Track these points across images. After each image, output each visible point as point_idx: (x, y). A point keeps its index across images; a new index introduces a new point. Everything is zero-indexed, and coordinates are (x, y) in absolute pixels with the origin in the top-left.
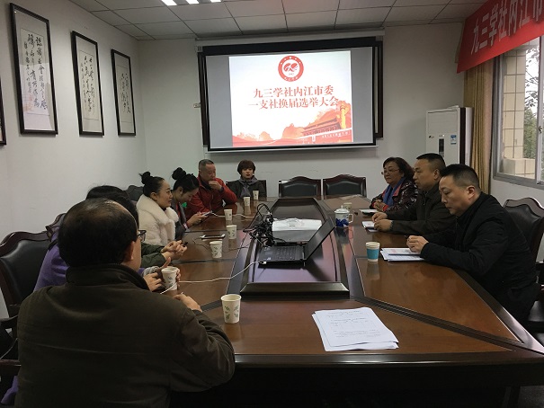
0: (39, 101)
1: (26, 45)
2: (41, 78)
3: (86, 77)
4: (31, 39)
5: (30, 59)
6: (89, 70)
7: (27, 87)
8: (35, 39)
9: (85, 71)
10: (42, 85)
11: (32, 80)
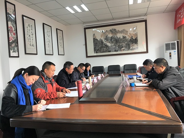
0: (32, 44)
1: (27, 27)
2: (32, 37)
3: (47, 37)
4: (29, 25)
5: (29, 32)
6: (49, 35)
7: (28, 40)
8: (30, 25)
9: (47, 35)
10: (33, 39)
11: (29, 38)
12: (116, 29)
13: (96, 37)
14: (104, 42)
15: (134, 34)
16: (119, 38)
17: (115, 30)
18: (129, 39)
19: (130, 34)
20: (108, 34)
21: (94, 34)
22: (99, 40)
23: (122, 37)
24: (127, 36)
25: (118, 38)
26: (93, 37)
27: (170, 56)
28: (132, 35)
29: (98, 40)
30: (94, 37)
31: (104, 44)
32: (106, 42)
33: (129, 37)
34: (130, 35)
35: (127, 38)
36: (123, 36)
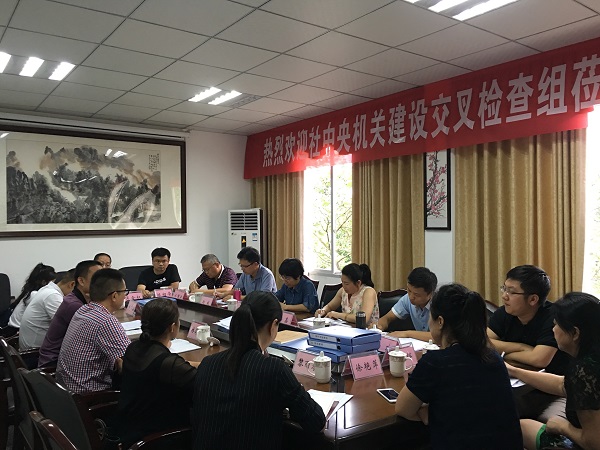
12: (95, 151)
13: (18, 164)
14: (53, 187)
15: (151, 174)
16: (104, 178)
17: (92, 152)
18: (137, 187)
19: (139, 172)
20: (66, 161)
21: (12, 154)
22: (30, 176)
23: (114, 179)
24: (130, 177)
25: (101, 179)
26: (8, 163)
28: (146, 177)
29: (25, 176)
30: (12, 165)
31: (52, 195)
32: (58, 189)
33: (135, 183)
34: (138, 176)
35: (131, 185)
36: (118, 176)
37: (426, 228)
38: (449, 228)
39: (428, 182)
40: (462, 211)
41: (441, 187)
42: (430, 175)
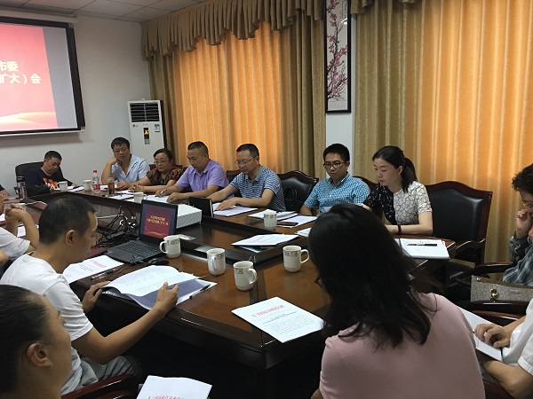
27: (147, 137)
37: (327, 112)
38: (349, 111)
39: (329, 64)
40: (362, 92)
41: (342, 69)
42: (330, 57)
